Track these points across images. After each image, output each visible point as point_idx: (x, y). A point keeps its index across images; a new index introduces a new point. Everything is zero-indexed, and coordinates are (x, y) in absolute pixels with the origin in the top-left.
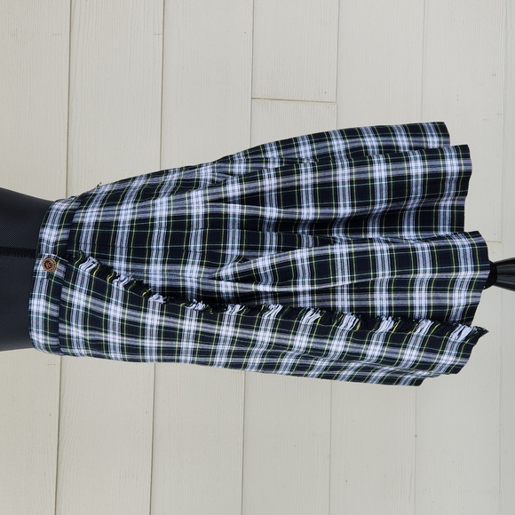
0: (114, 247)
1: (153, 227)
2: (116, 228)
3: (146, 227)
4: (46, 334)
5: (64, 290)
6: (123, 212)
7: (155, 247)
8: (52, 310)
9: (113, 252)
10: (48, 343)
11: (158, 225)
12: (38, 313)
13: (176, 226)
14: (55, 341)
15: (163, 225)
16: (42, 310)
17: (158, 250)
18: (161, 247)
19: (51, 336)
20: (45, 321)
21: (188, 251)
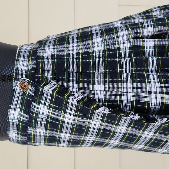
0: (68, 72)
1: (94, 57)
2: (68, 59)
3: (89, 58)
4: (18, 134)
5: (33, 104)
6: (71, 48)
7: (97, 71)
8: (24, 117)
9: (68, 76)
10: (20, 139)
11: (97, 56)
12: (14, 120)
13: (110, 56)
14: (24, 138)
15: (101, 56)
16: (16, 117)
17: (100, 73)
18: (101, 71)
19: (22, 135)
20: (18, 125)
21: (121, 73)
